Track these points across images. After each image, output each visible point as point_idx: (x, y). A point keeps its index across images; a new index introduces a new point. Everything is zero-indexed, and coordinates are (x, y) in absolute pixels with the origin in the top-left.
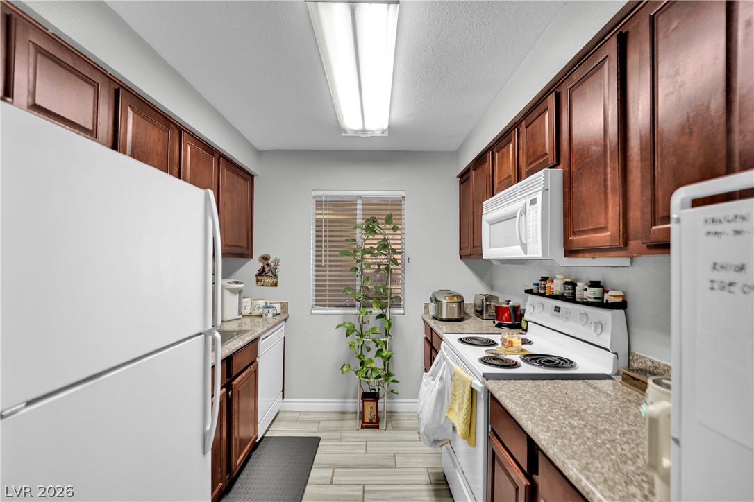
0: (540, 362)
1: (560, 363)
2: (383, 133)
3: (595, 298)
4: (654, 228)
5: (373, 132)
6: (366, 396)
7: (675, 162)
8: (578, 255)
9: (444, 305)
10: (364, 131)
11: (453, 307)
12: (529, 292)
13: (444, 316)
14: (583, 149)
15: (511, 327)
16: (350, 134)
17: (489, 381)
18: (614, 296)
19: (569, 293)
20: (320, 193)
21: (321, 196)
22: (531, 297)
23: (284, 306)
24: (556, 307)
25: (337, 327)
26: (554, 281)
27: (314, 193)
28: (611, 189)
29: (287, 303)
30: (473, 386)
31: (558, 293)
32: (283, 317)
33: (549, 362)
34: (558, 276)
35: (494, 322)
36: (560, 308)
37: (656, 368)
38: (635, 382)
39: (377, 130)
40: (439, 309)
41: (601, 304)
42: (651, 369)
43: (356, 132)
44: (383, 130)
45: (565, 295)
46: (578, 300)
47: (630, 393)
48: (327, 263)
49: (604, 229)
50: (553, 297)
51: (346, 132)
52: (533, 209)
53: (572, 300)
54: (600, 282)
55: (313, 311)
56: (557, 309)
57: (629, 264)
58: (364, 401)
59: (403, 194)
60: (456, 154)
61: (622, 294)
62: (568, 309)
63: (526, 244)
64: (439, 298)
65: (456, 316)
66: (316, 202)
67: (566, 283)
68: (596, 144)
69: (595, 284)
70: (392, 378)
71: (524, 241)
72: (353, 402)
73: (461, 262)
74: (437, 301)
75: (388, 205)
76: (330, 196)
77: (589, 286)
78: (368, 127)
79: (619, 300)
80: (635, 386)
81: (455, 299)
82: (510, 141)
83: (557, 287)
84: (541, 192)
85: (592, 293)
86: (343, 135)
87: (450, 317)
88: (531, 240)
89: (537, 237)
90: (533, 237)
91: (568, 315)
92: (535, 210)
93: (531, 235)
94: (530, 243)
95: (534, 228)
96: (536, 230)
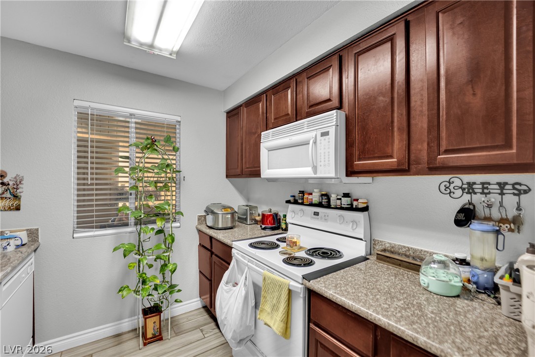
0: (318, 253)
1: (331, 254)
2: (171, 54)
3: (348, 205)
4: (439, 157)
5: (160, 50)
6: (147, 312)
7: (460, 113)
8: (356, 175)
9: (220, 216)
10: (151, 46)
11: (228, 218)
12: (288, 202)
13: (220, 226)
14: (370, 98)
15: (273, 229)
16: (134, 44)
17: (311, 281)
18: (363, 203)
19: (325, 202)
20: (86, 104)
21: (87, 108)
22: (291, 206)
23: (33, 235)
24: (314, 212)
25: (115, 250)
26: (313, 194)
27: (76, 103)
28: (399, 129)
29: (37, 230)
30: (290, 288)
31: (316, 202)
32: (33, 248)
33: (323, 253)
34: (315, 190)
35: (261, 226)
36: (318, 213)
37: (393, 247)
38: (388, 259)
39: (166, 50)
40: (216, 220)
41: (351, 208)
42: (389, 249)
43: (141, 44)
44: (172, 51)
45: (323, 203)
46: (333, 206)
47: (382, 267)
48: (95, 182)
49: (391, 157)
50: (311, 205)
51: (129, 41)
52: (325, 139)
53: (328, 206)
54: (349, 194)
55: (75, 235)
56: (315, 214)
57: (371, 182)
58: (145, 319)
59: (179, 119)
60: (224, 94)
61: (366, 201)
62: (326, 213)
63: (316, 167)
64: (216, 211)
65: (229, 225)
66: (78, 113)
67: (322, 195)
68: (383, 95)
69: (346, 195)
70: (177, 288)
71: (315, 164)
72: (129, 321)
73: (227, 180)
74: (213, 213)
75: (164, 127)
76: (97, 109)
77: (343, 197)
78: (157, 43)
79: (365, 205)
80: (388, 262)
81: (229, 211)
82: (289, 87)
83: (315, 198)
84: (334, 127)
85: (345, 201)
86: (125, 43)
87: (225, 226)
88: (322, 163)
89: (329, 161)
90: (325, 161)
91: (326, 218)
92: (327, 140)
93: (323, 160)
94: (321, 166)
95: (327, 154)
96: (329, 155)
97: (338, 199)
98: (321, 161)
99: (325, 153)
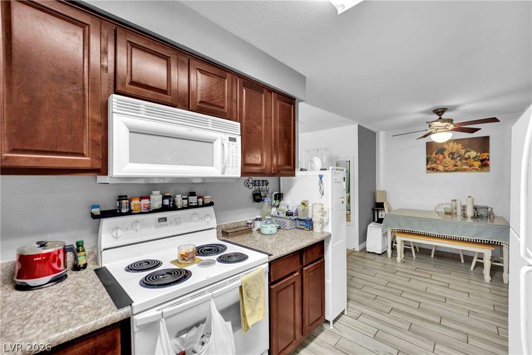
3: (195, 203)
24: (159, 219)
26: (152, 197)
34: (154, 193)
36: (165, 218)
41: (197, 206)
46: (179, 207)
52: (233, 144)
54: (195, 192)
63: (225, 167)
69: (192, 194)
77: (189, 196)
83: (159, 202)
84: (240, 136)
88: (230, 165)
89: (236, 163)
90: (233, 163)
91: (178, 220)
92: (235, 146)
93: (231, 162)
94: (229, 167)
95: (235, 157)
96: (236, 159)
97: (183, 199)
98: (229, 163)
99: (233, 156)
